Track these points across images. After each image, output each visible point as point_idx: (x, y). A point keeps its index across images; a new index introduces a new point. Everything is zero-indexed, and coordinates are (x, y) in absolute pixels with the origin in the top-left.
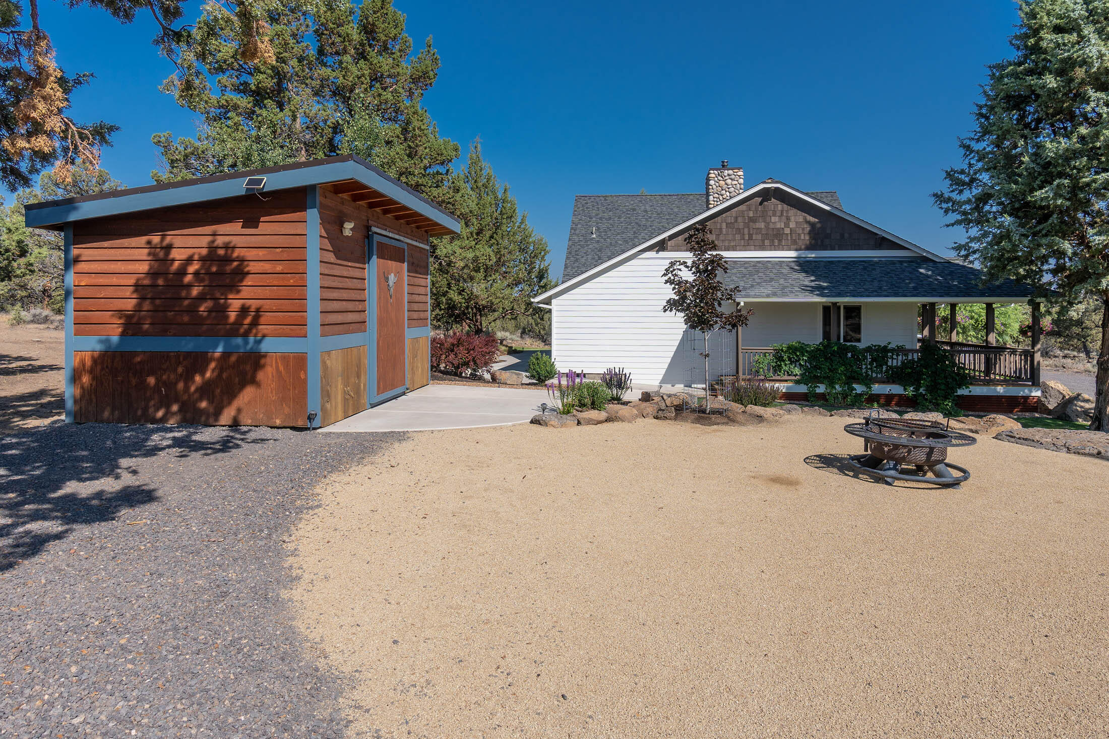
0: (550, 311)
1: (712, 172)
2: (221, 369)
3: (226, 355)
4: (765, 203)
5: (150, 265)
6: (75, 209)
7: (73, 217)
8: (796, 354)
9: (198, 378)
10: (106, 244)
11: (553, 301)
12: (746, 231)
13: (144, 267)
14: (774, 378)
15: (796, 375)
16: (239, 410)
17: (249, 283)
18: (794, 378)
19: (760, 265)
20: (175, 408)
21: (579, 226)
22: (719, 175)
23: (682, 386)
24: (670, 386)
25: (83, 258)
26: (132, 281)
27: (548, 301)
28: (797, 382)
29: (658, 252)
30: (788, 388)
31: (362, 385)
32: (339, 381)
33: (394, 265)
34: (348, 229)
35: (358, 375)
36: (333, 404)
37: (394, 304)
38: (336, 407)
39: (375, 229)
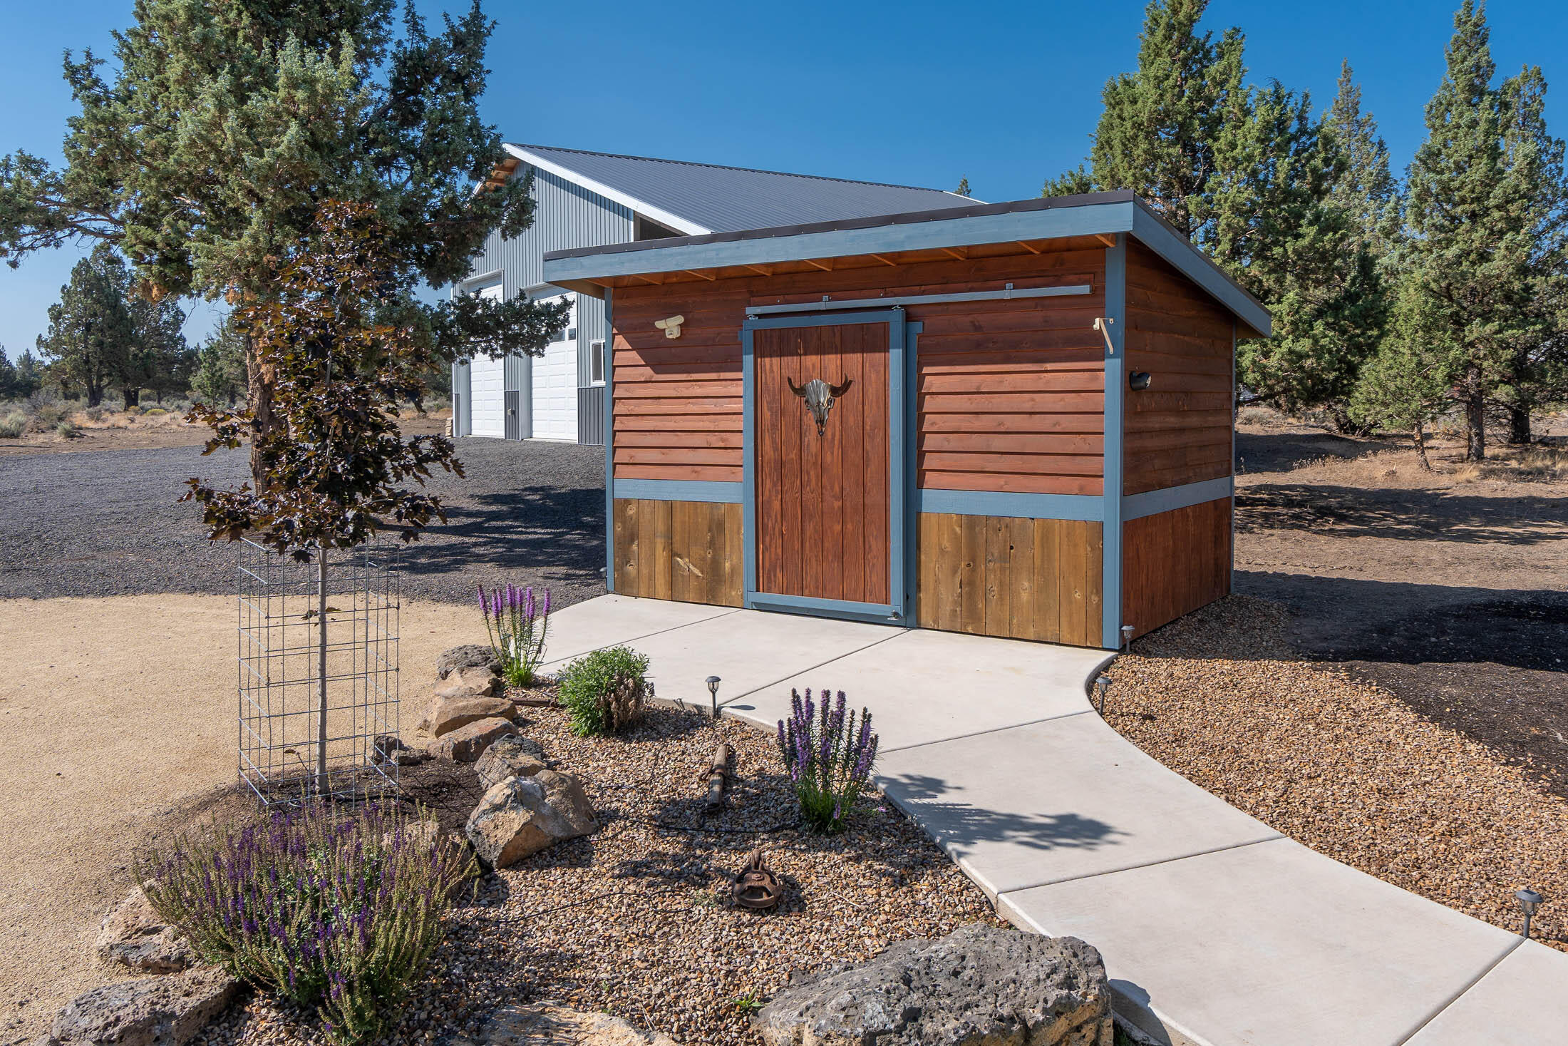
31: (727, 565)
32: (660, 544)
33: (832, 361)
34: (671, 326)
35: (712, 544)
36: (645, 571)
37: (834, 436)
38: (651, 577)
39: (759, 310)
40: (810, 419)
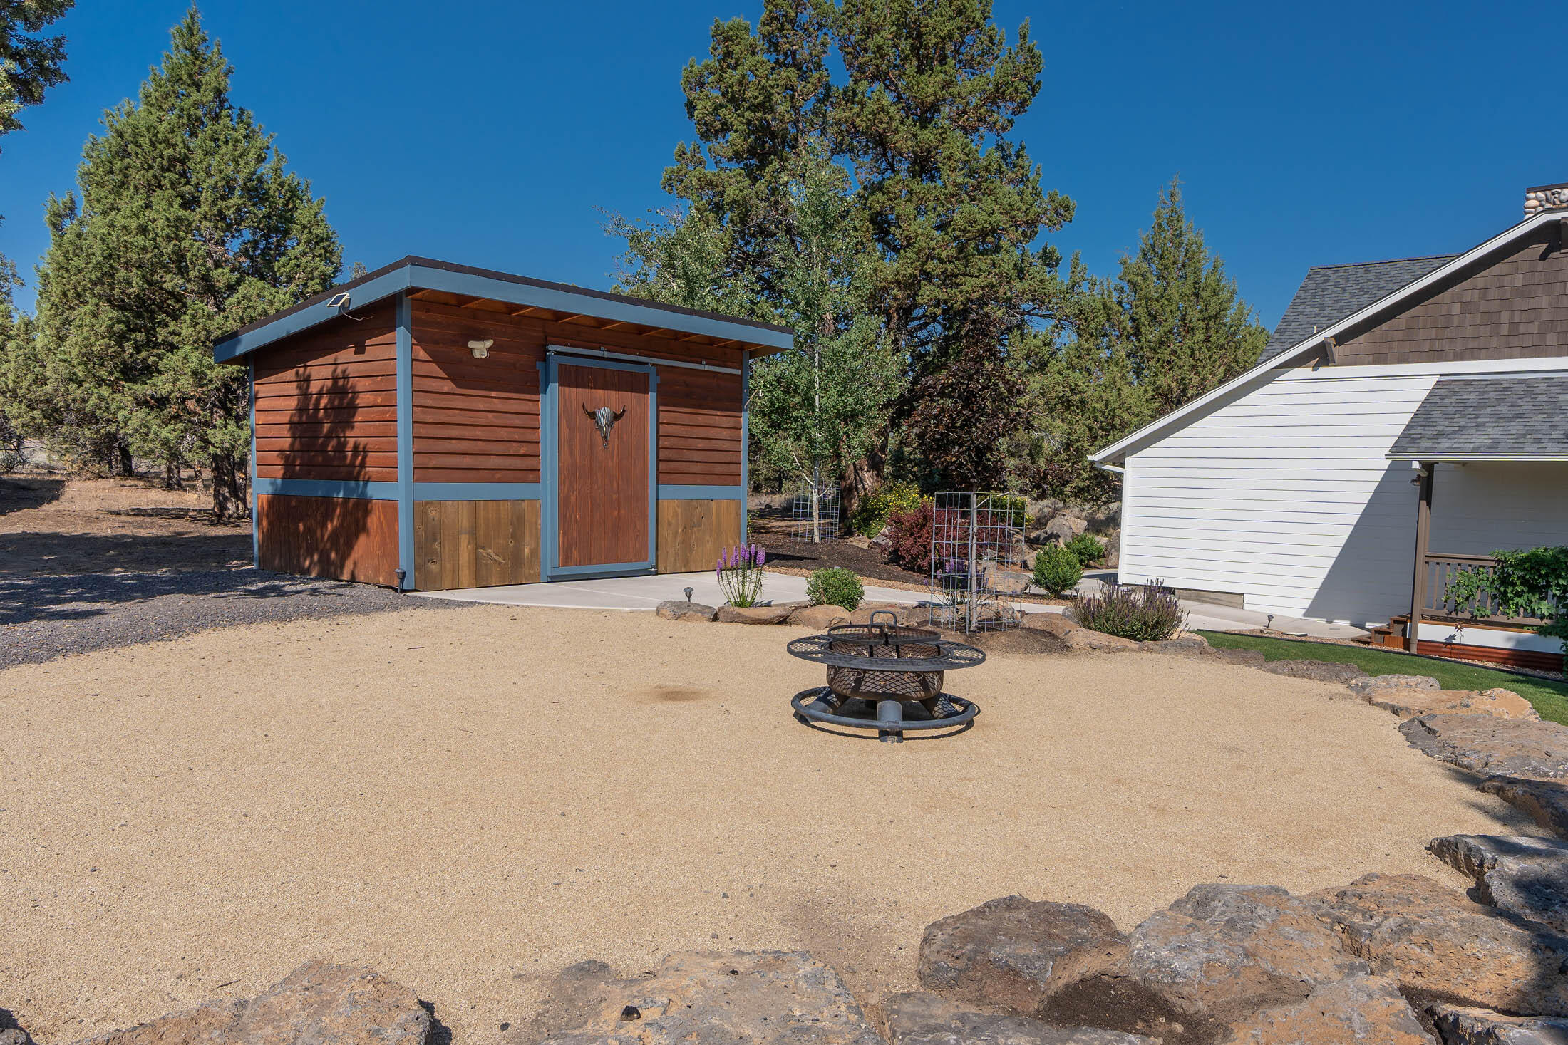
0: (1119, 477)
1: (1532, 195)
2: (343, 516)
3: (346, 500)
4: (1554, 254)
5: (299, 400)
6: (239, 342)
7: (240, 350)
8: (1538, 570)
9: (329, 526)
10: (272, 378)
11: (1129, 460)
12: (1505, 317)
13: (293, 403)
14: (1493, 618)
15: (1542, 617)
16: (355, 564)
17: (360, 419)
18: (1537, 621)
19: (1522, 387)
20: (316, 557)
21: (1294, 325)
22: (1547, 200)
23: (1347, 623)
24: (1323, 621)
25: (259, 395)
26: (286, 419)
27: (1119, 460)
28: (1543, 631)
29: (1316, 367)
30: (1519, 641)
31: (527, 550)
32: (464, 539)
33: (614, 395)
34: (480, 349)
35: (514, 536)
36: (448, 566)
37: (613, 449)
38: (455, 570)
39: (559, 348)
40: (598, 437)
